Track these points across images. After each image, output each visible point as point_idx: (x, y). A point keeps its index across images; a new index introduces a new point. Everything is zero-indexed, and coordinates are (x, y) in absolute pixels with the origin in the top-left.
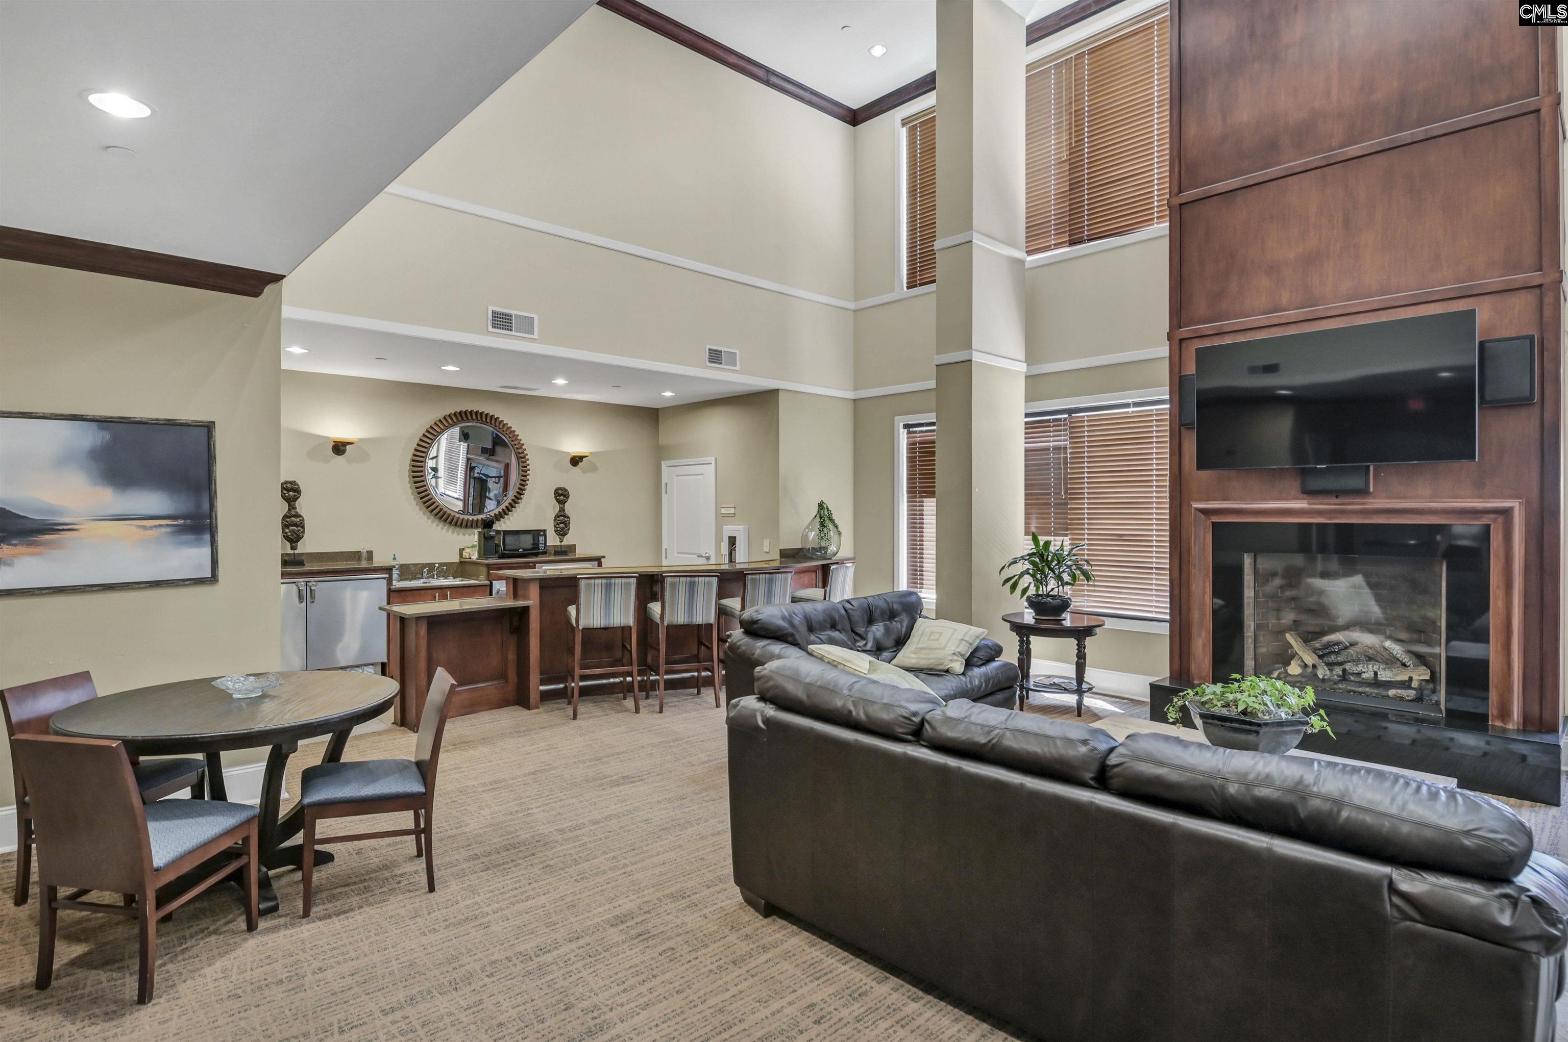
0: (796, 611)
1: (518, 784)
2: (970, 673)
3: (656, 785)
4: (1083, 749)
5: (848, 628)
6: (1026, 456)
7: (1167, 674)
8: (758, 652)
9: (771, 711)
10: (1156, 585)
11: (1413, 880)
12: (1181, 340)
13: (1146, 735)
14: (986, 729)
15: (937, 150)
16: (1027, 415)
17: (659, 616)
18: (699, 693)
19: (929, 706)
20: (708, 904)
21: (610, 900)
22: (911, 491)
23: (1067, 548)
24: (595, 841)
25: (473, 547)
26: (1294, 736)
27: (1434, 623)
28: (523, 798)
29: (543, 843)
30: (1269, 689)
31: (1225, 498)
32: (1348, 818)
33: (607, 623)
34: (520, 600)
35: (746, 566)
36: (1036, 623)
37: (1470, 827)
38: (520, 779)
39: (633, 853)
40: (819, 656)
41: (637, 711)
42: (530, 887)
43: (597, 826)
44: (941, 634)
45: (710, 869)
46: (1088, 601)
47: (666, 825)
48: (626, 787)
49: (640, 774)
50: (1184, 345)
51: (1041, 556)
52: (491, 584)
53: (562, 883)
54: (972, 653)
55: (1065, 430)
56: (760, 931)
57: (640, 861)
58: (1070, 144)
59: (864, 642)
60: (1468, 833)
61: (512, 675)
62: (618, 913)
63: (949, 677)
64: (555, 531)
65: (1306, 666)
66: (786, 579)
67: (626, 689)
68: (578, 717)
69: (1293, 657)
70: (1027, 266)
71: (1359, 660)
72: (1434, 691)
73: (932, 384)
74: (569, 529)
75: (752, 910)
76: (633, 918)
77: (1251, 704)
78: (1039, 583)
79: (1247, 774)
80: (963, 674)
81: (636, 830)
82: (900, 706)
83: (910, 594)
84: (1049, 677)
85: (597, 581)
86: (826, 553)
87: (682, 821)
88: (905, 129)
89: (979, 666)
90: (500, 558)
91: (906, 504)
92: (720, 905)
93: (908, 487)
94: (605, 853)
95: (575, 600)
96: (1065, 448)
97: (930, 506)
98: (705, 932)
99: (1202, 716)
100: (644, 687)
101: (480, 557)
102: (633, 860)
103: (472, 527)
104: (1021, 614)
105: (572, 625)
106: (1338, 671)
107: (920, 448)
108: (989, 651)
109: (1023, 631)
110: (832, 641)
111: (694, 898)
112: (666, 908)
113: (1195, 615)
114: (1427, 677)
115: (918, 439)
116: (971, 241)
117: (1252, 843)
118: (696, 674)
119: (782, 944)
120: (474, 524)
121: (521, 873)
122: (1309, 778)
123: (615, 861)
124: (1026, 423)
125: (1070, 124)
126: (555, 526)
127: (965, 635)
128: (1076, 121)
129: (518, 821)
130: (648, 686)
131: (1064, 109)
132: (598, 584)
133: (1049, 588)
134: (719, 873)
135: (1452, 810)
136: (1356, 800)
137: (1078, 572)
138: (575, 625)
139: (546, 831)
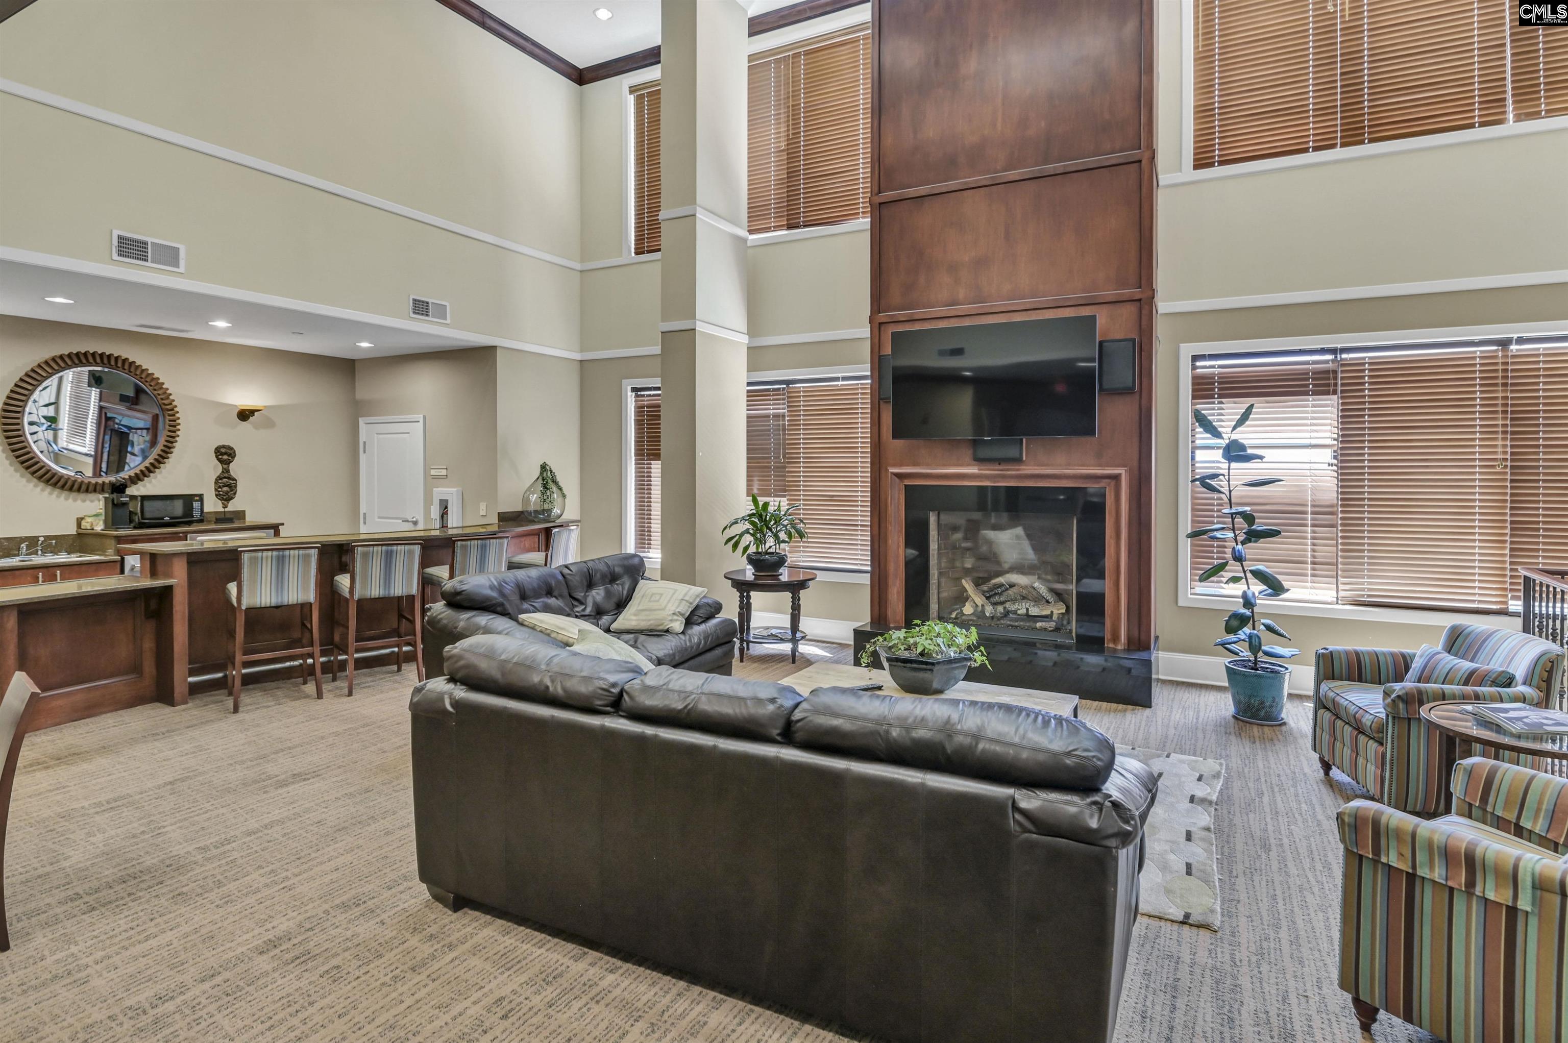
0: (508, 580)
1: (147, 799)
2: (690, 632)
3: (335, 779)
4: (771, 708)
5: (566, 593)
6: (748, 422)
7: (868, 620)
8: (462, 624)
9: (461, 693)
10: (861, 540)
11: (1030, 797)
12: (880, 324)
13: (826, 689)
14: (683, 695)
15: (661, 122)
16: (749, 384)
17: (347, 590)
18: (399, 670)
19: (630, 675)
20: (388, 908)
21: (261, 923)
22: (639, 453)
23: (784, 509)
24: (249, 855)
25: (97, 515)
26: (960, 671)
27: (1068, 566)
28: (154, 815)
29: (177, 866)
30: (942, 631)
31: (915, 464)
32: (983, 750)
33: (280, 600)
34: (157, 579)
35: (460, 531)
36: (755, 579)
37: (1071, 748)
38: (151, 793)
39: (298, 862)
40: (531, 625)
41: (320, 695)
42: (153, 924)
43: (253, 837)
44: (662, 595)
45: (394, 867)
46: (803, 557)
47: (343, 825)
48: (296, 786)
49: (316, 769)
50: (882, 328)
51: (761, 516)
52: (123, 559)
53: (197, 912)
54: (692, 612)
55: (784, 399)
56: (447, 927)
57: (306, 871)
58: (788, 135)
59: (583, 607)
60: (1069, 754)
61: (149, 667)
62: (270, 937)
63: (669, 637)
64: (216, 495)
65: (977, 606)
66: (501, 545)
67: (307, 673)
68: (241, 709)
69: (967, 599)
70: (749, 244)
71: (1016, 600)
72: (1069, 622)
73: (657, 350)
74: (235, 493)
75: (441, 906)
76: (290, 939)
77: (927, 646)
78: (760, 541)
79: (906, 719)
80: (683, 633)
81: (305, 835)
82: (602, 679)
83: (635, 556)
84: (767, 628)
85: (265, 553)
86: (549, 515)
87: (364, 817)
88: (632, 96)
89: (699, 624)
90: (135, 528)
91: (633, 466)
92: (402, 906)
93: (636, 450)
94: (260, 867)
95: (236, 576)
96: (784, 416)
97: (656, 467)
98: (382, 940)
99: (888, 660)
100: (327, 668)
101: (107, 527)
102: (296, 871)
103: (95, 491)
104: (744, 571)
105: (233, 606)
106: (1000, 609)
107: (648, 411)
108: (708, 608)
109: (743, 587)
110: (547, 609)
111: (370, 904)
112: (334, 920)
113: (891, 568)
114: (1064, 611)
115: (646, 403)
116: (694, 215)
117: (910, 779)
118: (396, 649)
119: (471, 938)
120: (98, 488)
121: (141, 908)
122: (955, 717)
123: (273, 875)
124: (748, 391)
125: (788, 116)
126: (216, 490)
127: (686, 594)
128: (793, 115)
129: (143, 844)
130: (335, 667)
131: (782, 102)
132: (267, 557)
133: (767, 546)
134: (404, 871)
135: (1059, 734)
136: (990, 733)
137: (793, 531)
138: (235, 604)
139: (182, 852)
